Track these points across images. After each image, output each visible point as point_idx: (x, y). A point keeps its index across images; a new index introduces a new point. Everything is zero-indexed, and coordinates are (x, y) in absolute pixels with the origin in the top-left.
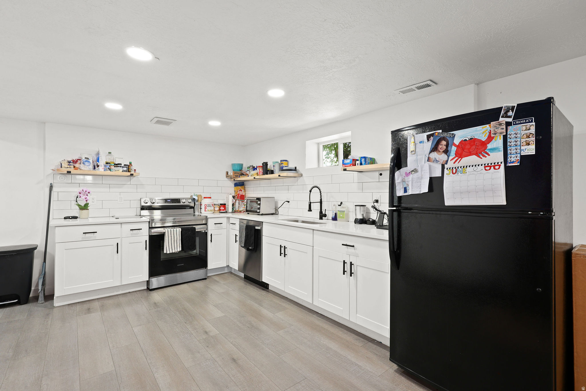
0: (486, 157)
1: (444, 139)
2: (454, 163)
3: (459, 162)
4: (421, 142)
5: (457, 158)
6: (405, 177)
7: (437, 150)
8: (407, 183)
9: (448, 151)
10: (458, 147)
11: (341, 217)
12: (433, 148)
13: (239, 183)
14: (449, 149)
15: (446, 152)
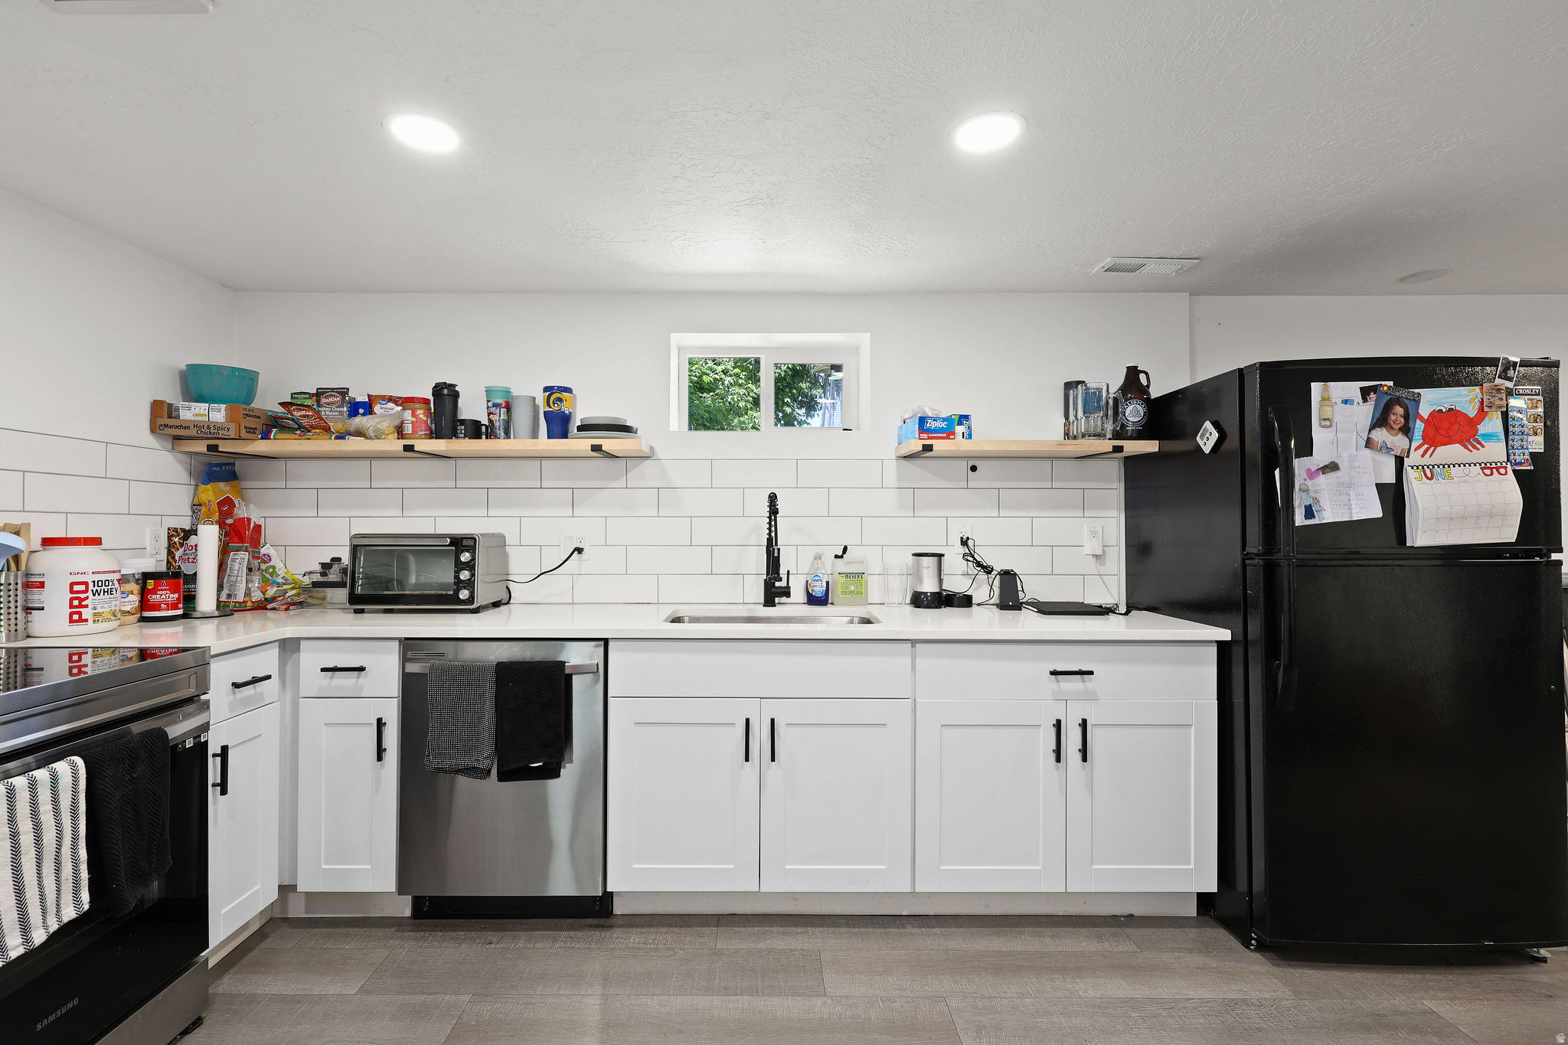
0: (1478, 449)
1: (1398, 401)
2: (1423, 456)
3: (1431, 456)
4: (1345, 402)
5: (1426, 446)
6: (1305, 480)
7: (1386, 425)
8: (1312, 494)
9: (1409, 429)
10: (1427, 422)
11: (852, 592)
12: (1378, 420)
13: (220, 465)
14: (1411, 424)
15: (1406, 430)
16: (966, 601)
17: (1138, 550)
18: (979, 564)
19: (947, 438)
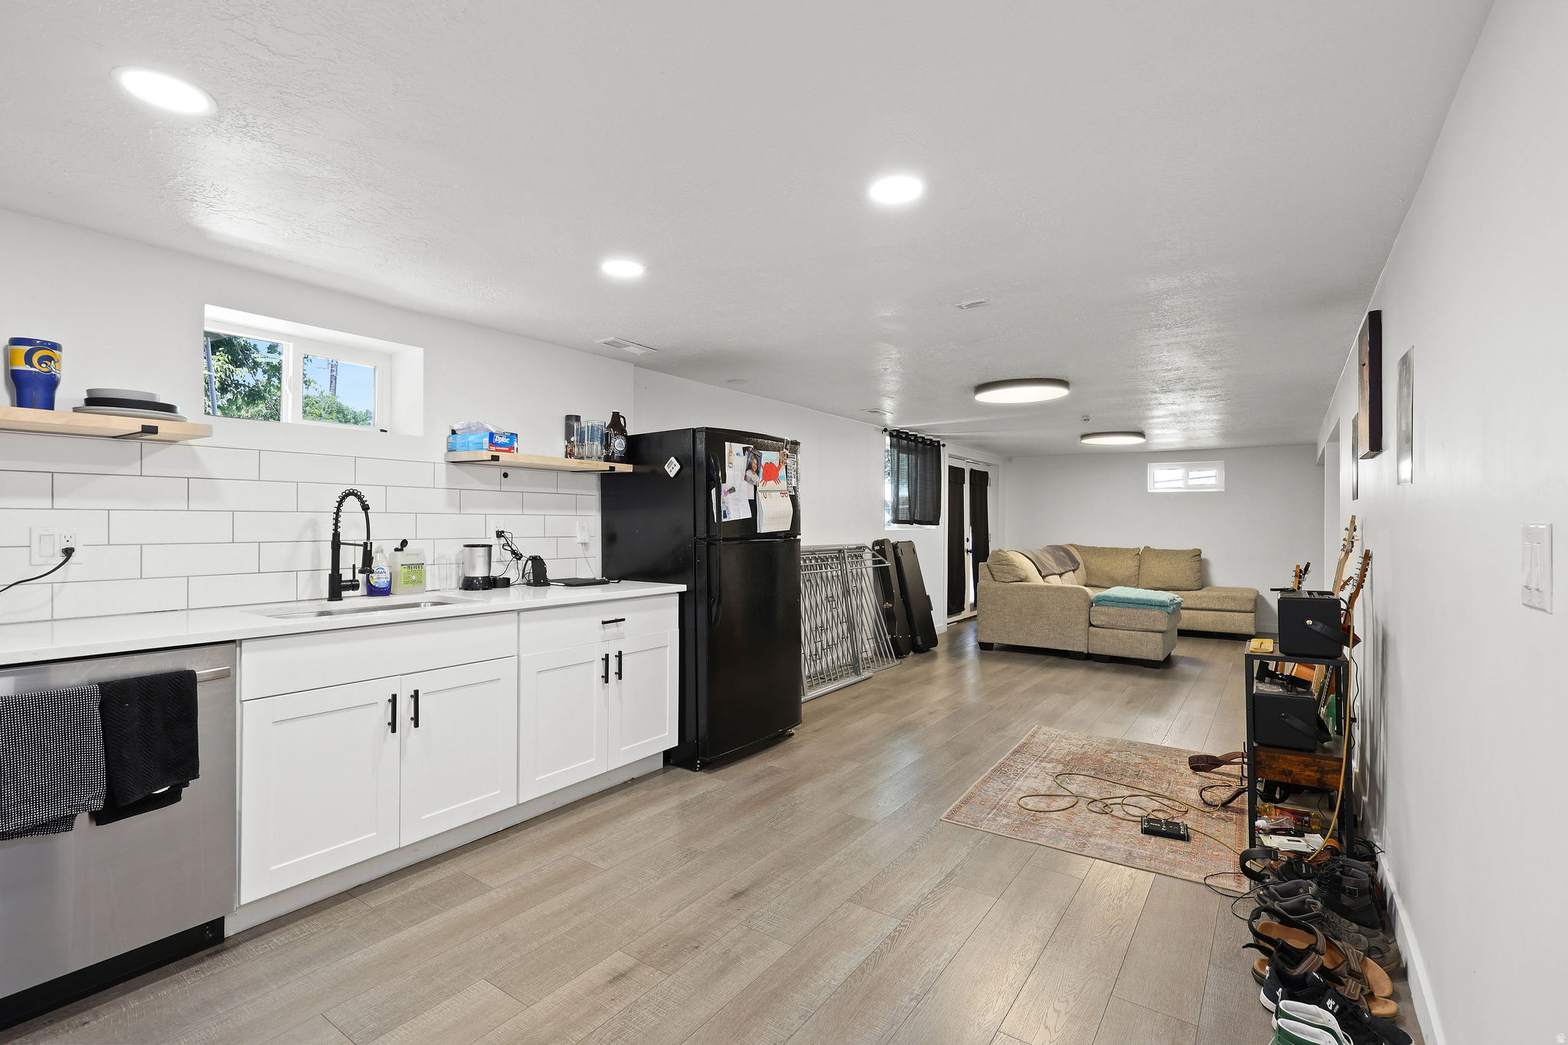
0: (779, 484)
1: (755, 456)
2: (764, 486)
5: (764, 481)
7: (751, 468)
8: (727, 504)
10: (763, 468)
11: (413, 581)
12: (748, 465)
14: (759, 469)
15: (758, 472)
16: (506, 583)
17: (609, 539)
18: (513, 552)
19: (509, 451)
